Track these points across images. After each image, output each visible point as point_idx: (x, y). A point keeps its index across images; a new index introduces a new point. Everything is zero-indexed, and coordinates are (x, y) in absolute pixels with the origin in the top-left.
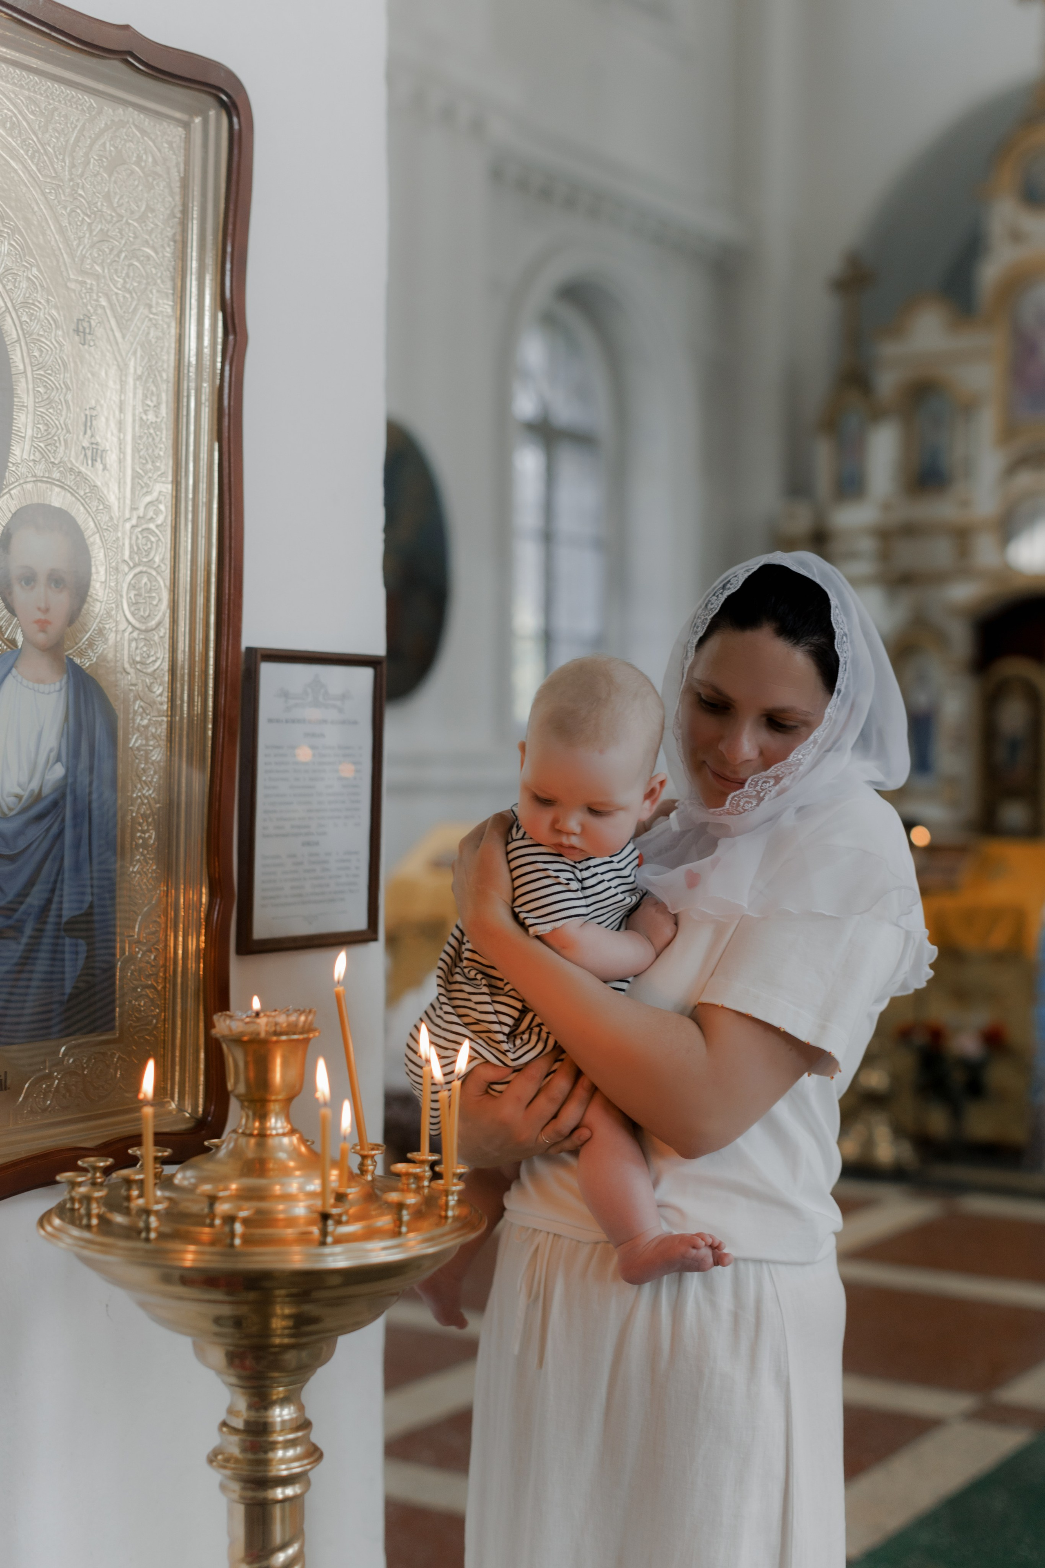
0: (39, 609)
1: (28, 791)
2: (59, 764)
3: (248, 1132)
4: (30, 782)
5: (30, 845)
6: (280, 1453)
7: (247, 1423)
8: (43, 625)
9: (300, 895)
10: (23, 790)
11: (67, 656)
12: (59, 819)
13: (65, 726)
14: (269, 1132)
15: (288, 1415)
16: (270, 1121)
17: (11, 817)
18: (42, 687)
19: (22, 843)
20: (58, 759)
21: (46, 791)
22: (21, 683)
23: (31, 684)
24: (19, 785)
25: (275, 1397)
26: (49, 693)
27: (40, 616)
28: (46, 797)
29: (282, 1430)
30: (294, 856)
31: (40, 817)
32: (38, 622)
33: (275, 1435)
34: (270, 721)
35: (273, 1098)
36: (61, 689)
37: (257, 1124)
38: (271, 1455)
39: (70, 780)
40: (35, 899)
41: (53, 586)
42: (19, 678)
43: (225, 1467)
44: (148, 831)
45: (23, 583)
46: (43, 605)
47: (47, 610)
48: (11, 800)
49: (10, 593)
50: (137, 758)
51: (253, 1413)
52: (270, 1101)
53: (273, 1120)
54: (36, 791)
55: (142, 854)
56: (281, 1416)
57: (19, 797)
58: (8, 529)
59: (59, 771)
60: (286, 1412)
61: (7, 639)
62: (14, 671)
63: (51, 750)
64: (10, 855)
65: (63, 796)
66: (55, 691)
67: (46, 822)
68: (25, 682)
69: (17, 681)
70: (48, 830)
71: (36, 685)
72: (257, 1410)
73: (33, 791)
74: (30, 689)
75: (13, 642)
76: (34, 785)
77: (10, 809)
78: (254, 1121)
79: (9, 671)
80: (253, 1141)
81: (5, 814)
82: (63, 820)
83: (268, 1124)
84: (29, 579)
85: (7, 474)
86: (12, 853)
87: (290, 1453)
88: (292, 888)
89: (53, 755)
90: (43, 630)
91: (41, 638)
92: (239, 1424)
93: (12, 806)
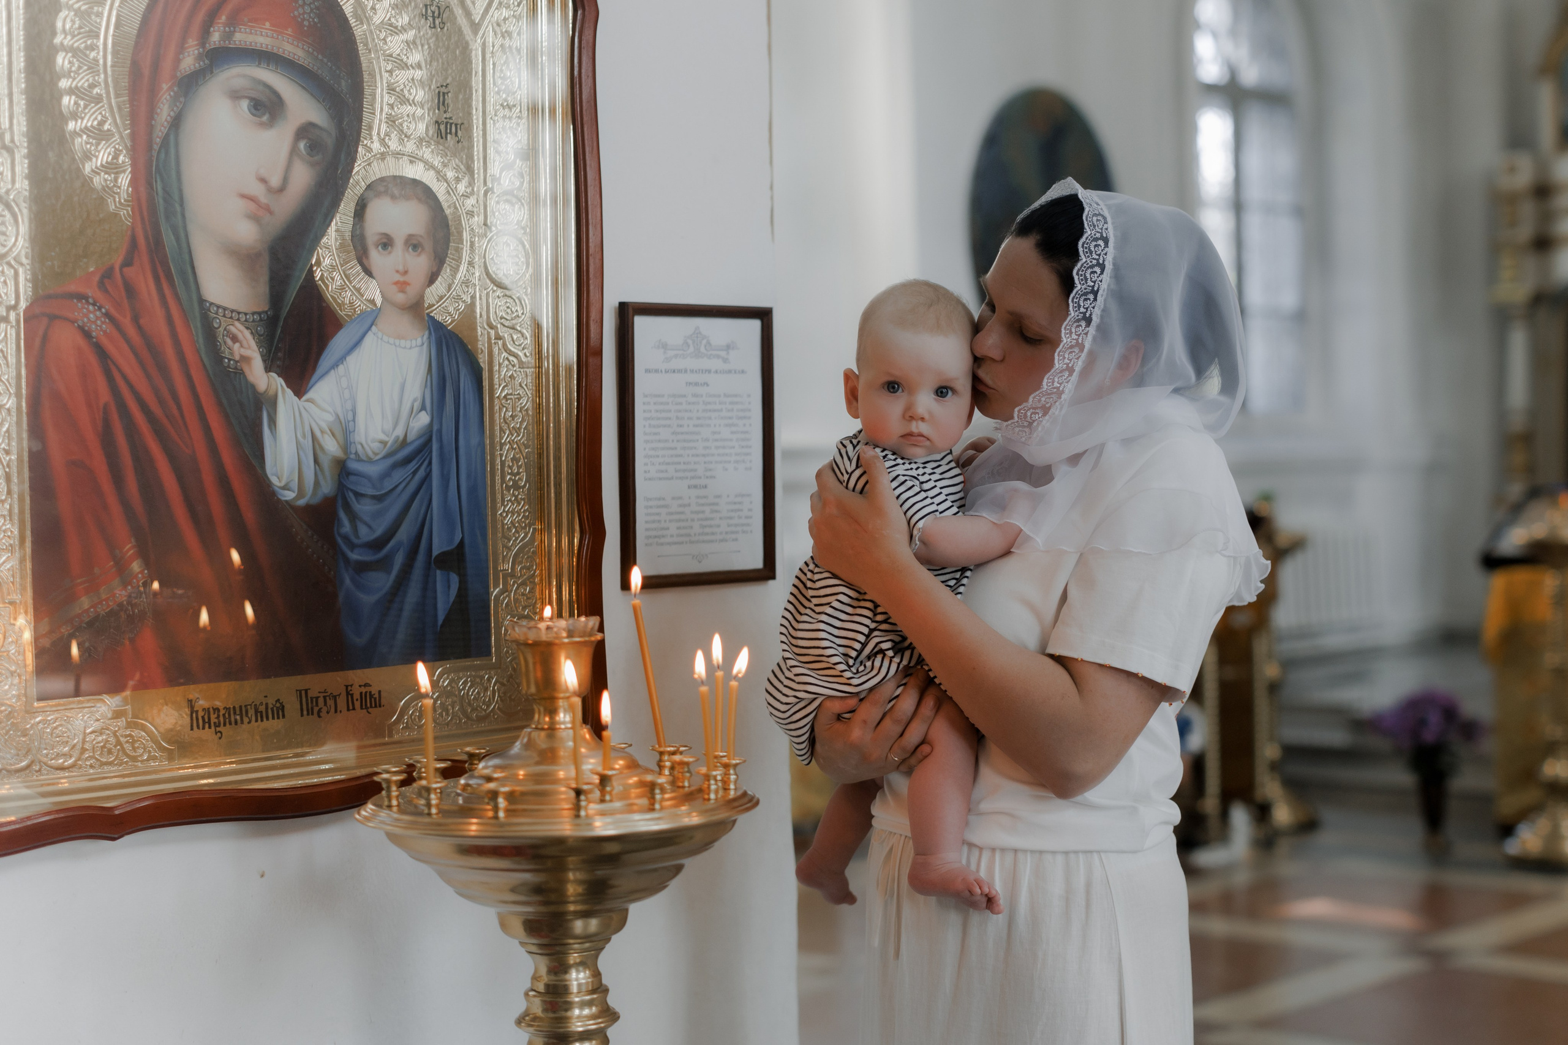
0: (397, 271)
1: (393, 437)
2: (423, 412)
3: (540, 726)
4: (394, 429)
5: (396, 487)
6: (577, 1012)
7: (547, 986)
8: (402, 286)
9: (689, 535)
10: (388, 436)
11: (428, 314)
12: (426, 463)
13: (429, 377)
14: (558, 726)
15: (583, 979)
16: (559, 714)
17: (377, 461)
18: (403, 343)
19: (388, 485)
20: (423, 408)
21: (410, 438)
22: (381, 339)
23: (391, 341)
24: (384, 432)
25: (572, 962)
26: (410, 348)
27: (398, 277)
28: (413, 442)
29: (578, 993)
30: (680, 498)
31: (407, 460)
32: (396, 283)
33: (572, 996)
34: (648, 371)
35: (562, 695)
36: (423, 344)
37: (547, 719)
38: (569, 1014)
39: (435, 428)
40: (404, 534)
41: (410, 249)
42: (380, 335)
43: (532, 1026)
44: (518, 473)
45: (380, 248)
46: (401, 268)
47: (406, 272)
48: (376, 446)
49: (367, 257)
50: (504, 406)
51: (553, 977)
52: (558, 698)
53: (562, 715)
54: (401, 438)
55: (513, 495)
56: (577, 979)
57: (384, 443)
58: (363, 200)
59: (424, 419)
60: (582, 975)
61: (367, 300)
62: (374, 328)
63: (415, 400)
64: (377, 496)
65: (429, 441)
66: (416, 346)
67: (412, 466)
68: (385, 338)
69: (378, 337)
70: (415, 473)
71: (397, 342)
72: (556, 974)
73: (398, 437)
74: (391, 344)
75: (373, 302)
76: (399, 432)
77: (376, 454)
78: (545, 715)
79: (369, 329)
80: (543, 734)
81: (370, 459)
82: (430, 463)
83: (557, 718)
84: (386, 243)
85: (360, 149)
86: (378, 493)
87: (586, 1012)
88: (678, 528)
89: (417, 405)
90: (402, 291)
91: (400, 298)
92: (541, 987)
93: (377, 451)
